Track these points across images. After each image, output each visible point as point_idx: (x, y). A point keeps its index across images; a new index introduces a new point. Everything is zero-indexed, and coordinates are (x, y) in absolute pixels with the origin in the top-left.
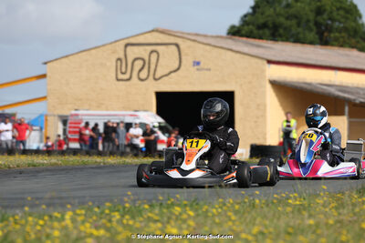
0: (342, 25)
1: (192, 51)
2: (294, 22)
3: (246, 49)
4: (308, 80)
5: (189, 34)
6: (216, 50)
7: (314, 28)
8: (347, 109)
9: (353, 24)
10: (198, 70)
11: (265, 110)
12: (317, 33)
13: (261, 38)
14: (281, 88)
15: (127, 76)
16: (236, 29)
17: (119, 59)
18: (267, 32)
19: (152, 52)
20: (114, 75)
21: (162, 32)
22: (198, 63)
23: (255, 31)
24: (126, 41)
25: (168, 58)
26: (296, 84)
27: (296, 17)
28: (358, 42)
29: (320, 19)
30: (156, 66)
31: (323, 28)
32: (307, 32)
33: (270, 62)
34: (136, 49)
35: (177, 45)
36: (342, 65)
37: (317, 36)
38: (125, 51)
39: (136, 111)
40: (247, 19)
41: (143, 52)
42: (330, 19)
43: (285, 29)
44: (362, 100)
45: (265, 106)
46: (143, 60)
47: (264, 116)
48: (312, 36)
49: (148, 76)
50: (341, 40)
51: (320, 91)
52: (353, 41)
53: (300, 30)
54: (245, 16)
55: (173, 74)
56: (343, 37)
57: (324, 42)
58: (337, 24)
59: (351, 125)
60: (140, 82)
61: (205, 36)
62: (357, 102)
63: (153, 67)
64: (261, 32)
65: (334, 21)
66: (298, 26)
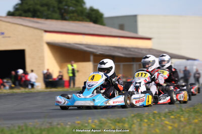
0: (74, 9)
2: (45, 8)
7: (58, 11)
8: (92, 58)
9: (80, 8)
12: (60, 14)
13: (26, 16)
16: (11, 13)
18: (30, 14)
23: (24, 14)
27: (47, 5)
29: (61, 6)
31: (63, 11)
32: (54, 14)
37: (60, 16)
40: (17, 7)
42: (66, 5)
44: (101, 52)
48: (57, 15)
50: (74, 18)
51: (76, 48)
53: (49, 12)
54: (17, 5)
56: (74, 16)
57: (63, 18)
58: (71, 8)
62: (98, 53)
65: (69, 6)
66: (48, 10)
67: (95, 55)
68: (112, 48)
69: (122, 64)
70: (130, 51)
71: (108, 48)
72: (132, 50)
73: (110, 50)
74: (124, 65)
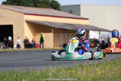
0: (42, 1)
7: (33, 2)
8: (53, 30)
13: (14, 5)
18: (16, 3)
23: (12, 3)
31: (36, 2)
43: (23, 2)
44: (58, 27)
48: (32, 4)
51: (43, 24)
53: (28, 2)
56: (43, 5)
57: (36, 6)
62: (56, 28)
67: (55, 29)
68: (65, 25)
69: (70, 34)
70: (76, 26)
71: (62, 25)
72: (77, 26)
73: (64, 25)
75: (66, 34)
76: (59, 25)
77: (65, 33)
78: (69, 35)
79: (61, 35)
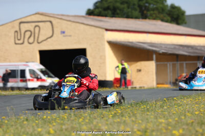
0: (155, 6)
1: (59, 25)
2: (125, 6)
3: (92, 23)
4: (131, 40)
5: (58, 15)
6: (74, 24)
7: (138, 9)
8: (154, 56)
9: (161, 6)
10: (64, 36)
11: (105, 59)
12: (140, 12)
14: (114, 45)
15: (21, 42)
16: (90, 11)
17: (16, 32)
19: (36, 26)
20: (13, 41)
21: (42, 14)
22: (64, 32)
24: (20, 21)
25: (46, 30)
26: (123, 43)
27: (127, 3)
28: (165, 16)
29: (141, 3)
30: (39, 35)
31: (143, 8)
32: (133, 11)
33: (107, 30)
34: (26, 25)
35: (51, 22)
36: (151, 30)
37: (140, 14)
38: (20, 27)
39: (27, 62)
40: (98, 4)
41: (30, 27)
42: (147, 3)
43: (120, 10)
44: (164, 51)
45: (105, 56)
46: (30, 31)
47: (104, 63)
48: (137, 13)
49: (34, 41)
50: (154, 15)
51: (138, 46)
52: (162, 16)
53: (130, 10)
55: (49, 40)
58: (152, 6)
59: (157, 66)
60: (29, 45)
61: (68, 16)
62: (161, 52)
63: (36, 35)
64: (106, 12)
65: (150, 4)
66: (128, 8)
68: (177, 47)
70: (197, 49)
71: (173, 47)
72: (199, 48)
73: (175, 48)
74: (186, 64)
75: (179, 62)
76: (166, 48)
77: (177, 61)
78: (183, 64)
79: (168, 65)
